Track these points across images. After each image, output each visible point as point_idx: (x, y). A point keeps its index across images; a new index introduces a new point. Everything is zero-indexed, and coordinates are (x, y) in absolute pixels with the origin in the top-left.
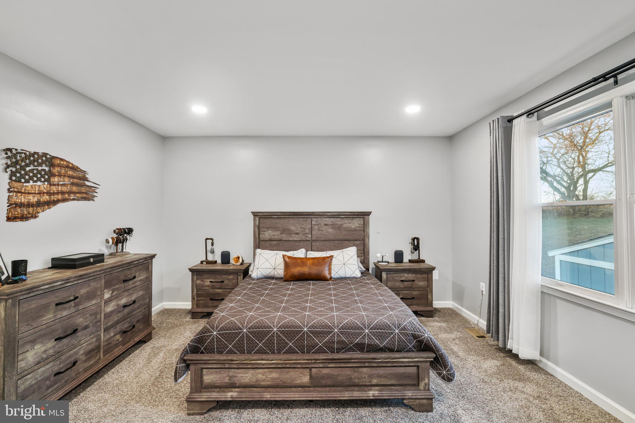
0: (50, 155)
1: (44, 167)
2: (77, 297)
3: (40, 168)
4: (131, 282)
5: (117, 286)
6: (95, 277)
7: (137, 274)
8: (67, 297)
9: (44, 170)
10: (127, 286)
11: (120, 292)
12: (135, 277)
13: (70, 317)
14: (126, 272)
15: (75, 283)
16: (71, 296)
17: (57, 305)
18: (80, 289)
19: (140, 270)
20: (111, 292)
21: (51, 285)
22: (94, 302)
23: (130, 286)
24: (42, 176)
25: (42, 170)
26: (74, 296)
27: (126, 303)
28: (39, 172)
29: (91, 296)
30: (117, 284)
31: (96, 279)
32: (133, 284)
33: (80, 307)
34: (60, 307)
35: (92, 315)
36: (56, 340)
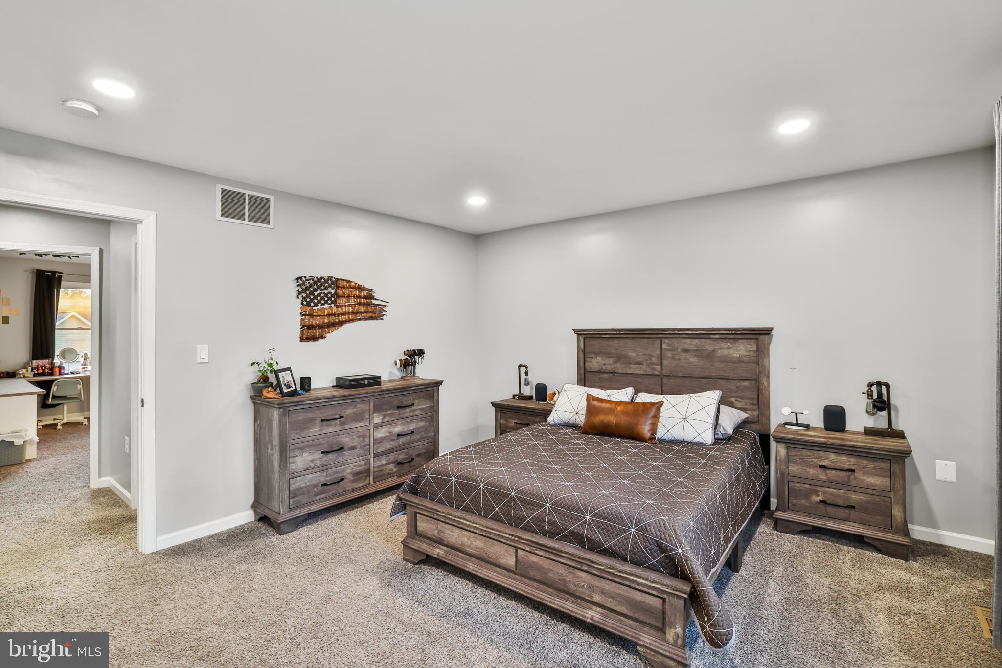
1: (330, 290)
2: (343, 417)
3: (326, 292)
4: (408, 410)
5: (389, 412)
6: (362, 399)
7: (417, 401)
8: (332, 415)
9: (331, 293)
10: (403, 414)
11: (393, 419)
12: (413, 405)
13: (336, 434)
14: (400, 398)
15: (340, 402)
16: (336, 415)
17: (322, 420)
18: (347, 409)
19: (419, 398)
20: (382, 417)
21: (315, 401)
22: (361, 424)
23: (407, 415)
24: (323, 298)
25: (329, 293)
26: (339, 414)
27: (401, 433)
28: (326, 295)
29: (358, 417)
30: (390, 409)
31: (364, 401)
32: (410, 412)
33: (347, 427)
34: (325, 423)
35: (359, 437)
36: (322, 453)
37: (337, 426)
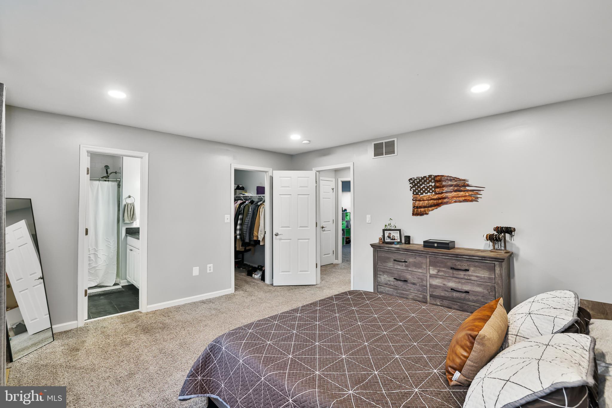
0: (433, 176)
2: (407, 262)
3: (428, 185)
4: (462, 273)
5: (443, 269)
6: (420, 254)
7: (472, 269)
8: (400, 259)
9: (431, 185)
10: (458, 274)
11: (447, 275)
12: (467, 270)
13: (402, 271)
14: (455, 261)
15: (406, 252)
16: (403, 260)
17: (394, 260)
18: (410, 258)
19: (475, 266)
20: (436, 271)
22: (420, 271)
23: (462, 276)
24: (426, 189)
26: (404, 260)
27: (455, 288)
29: (418, 265)
30: (443, 267)
31: (422, 256)
32: (465, 275)
33: (410, 269)
34: (396, 262)
35: (418, 278)
36: (394, 279)
37: (403, 267)
